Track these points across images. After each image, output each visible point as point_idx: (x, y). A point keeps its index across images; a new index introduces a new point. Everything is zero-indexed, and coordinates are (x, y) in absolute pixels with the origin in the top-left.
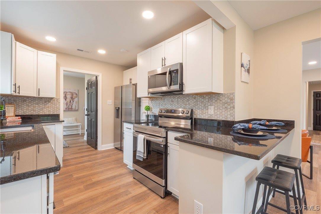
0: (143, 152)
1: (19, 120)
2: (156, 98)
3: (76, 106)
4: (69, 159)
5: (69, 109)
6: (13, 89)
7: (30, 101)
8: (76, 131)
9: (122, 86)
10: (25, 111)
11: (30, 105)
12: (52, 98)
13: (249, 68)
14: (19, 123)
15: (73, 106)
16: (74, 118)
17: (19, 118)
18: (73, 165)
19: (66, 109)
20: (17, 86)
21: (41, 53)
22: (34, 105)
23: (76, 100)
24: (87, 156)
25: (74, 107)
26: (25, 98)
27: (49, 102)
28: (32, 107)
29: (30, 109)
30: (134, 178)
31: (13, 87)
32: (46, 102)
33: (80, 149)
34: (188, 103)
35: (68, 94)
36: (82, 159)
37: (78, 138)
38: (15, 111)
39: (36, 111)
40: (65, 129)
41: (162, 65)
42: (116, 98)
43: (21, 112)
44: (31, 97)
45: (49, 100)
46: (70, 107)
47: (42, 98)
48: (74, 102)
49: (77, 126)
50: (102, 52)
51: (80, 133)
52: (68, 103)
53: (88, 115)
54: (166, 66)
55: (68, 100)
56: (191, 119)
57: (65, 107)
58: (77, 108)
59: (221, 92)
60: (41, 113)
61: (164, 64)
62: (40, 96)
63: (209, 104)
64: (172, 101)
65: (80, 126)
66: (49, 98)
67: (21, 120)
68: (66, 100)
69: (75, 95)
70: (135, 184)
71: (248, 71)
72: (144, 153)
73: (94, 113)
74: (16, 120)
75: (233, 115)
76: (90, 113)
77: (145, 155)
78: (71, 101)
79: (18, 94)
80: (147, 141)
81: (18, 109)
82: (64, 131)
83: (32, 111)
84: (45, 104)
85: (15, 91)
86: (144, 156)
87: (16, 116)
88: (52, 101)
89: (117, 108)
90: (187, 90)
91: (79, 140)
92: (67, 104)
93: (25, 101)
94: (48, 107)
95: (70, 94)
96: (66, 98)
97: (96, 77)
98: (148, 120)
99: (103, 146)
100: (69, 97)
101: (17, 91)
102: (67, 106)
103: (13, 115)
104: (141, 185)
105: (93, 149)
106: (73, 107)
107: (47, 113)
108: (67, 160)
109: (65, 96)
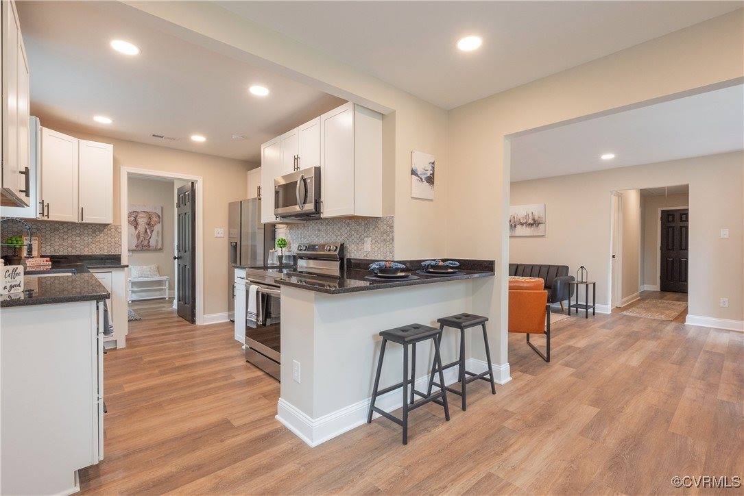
0: (255, 312)
1: (48, 263)
2: (296, 225)
3: (157, 242)
4: (140, 338)
5: (142, 247)
6: (39, 210)
7: (66, 230)
8: (158, 293)
9: (241, 202)
10: (57, 248)
11: (65, 237)
12: (106, 225)
13: (433, 174)
15: (151, 240)
16: (153, 266)
17: (47, 261)
18: (146, 345)
19: (137, 246)
20: (45, 204)
21: (84, 143)
22: (74, 237)
23: (158, 228)
25: (153, 242)
26: (57, 225)
27: (101, 232)
28: (70, 242)
29: (65, 244)
30: (247, 361)
31: (39, 206)
32: (94, 232)
33: (162, 323)
34: (339, 233)
35: (140, 215)
36: (163, 337)
37: (162, 305)
38: (41, 248)
39: (78, 249)
40: (135, 289)
41: (295, 168)
42: (231, 225)
43: (49, 251)
44: (67, 223)
45: (100, 228)
46: (146, 243)
47: (87, 225)
48: (155, 233)
49: (160, 283)
50: (198, 139)
51: (167, 296)
52: (141, 235)
53: (179, 258)
54: (301, 169)
55: (141, 228)
56: (342, 259)
57: (135, 241)
58: (159, 246)
59: (379, 215)
60: (86, 252)
61: (296, 167)
62: (84, 221)
63: (365, 234)
64: (319, 230)
65: (167, 282)
66: (100, 225)
67: (50, 263)
68: (136, 228)
69: (155, 219)
70: (247, 368)
71: (430, 180)
72: (258, 315)
73: (189, 254)
74: (43, 263)
75: (392, 252)
76: (182, 254)
77: (261, 319)
78: (148, 230)
79: (46, 218)
80: (263, 295)
81: (43, 245)
82: (133, 292)
83: (70, 249)
84: (94, 235)
85: (43, 214)
86: (257, 320)
87: (42, 256)
88: (106, 230)
89: (232, 244)
90: (328, 211)
91: (163, 309)
92: (138, 237)
93: (56, 230)
94: (99, 241)
95: (144, 215)
96: (137, 224)
97: (193, 183)
98: (281, 263)
99: (206, 316)
100: (142, 221)
101: (46, 213)
102: (138, 240)
103: (36, 254)
104: (255, 369)
105: (188, 323)
107: (97, 252)
108: (134, 339)
109: (135, 220)
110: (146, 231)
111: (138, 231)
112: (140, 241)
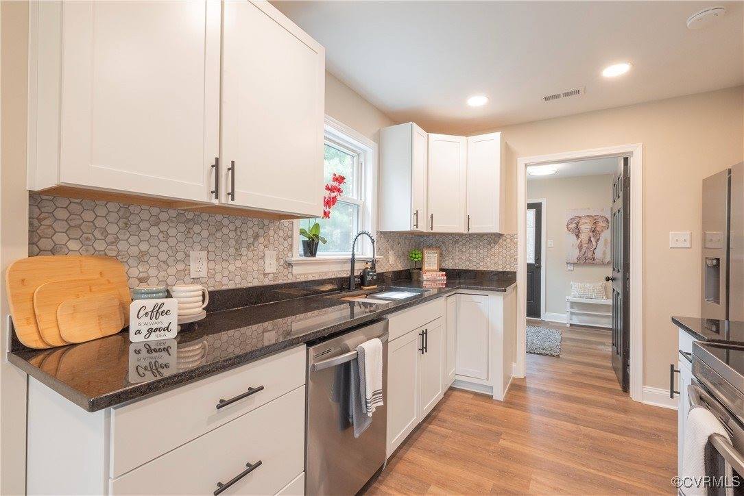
1: (442, 278)
3: (604, 253)
5: (585, 259)
6: (414, 222)
10: (456, 261)
11: (464, 250)
12: (501, 235)
14: (442, 284)
15: (596, 252)
17: (442, 275)
19: (579, 259)
22: (471, 249)
24: (580, 402)
25: (598, 254)
27: (496, 242)
28: (467, 255)
29: (464, 257)
32: (489, 243)
35: (583, 221)
38: (440, 260)
39: (474, 263)
40: (573, 310)
43: (449, 264)
45: (495, 238)
46: (589, 255)
48: (601, 242)
50: (616, 70)
52: (584, 246)
53: (612, 280)
55: (584, 236)
57: (577, 253)
58: (607, 259)
62: (471, 231)
67: (446, 278)
68: (577, 236)
69: (602, 224)
73: (621, 275)
74: (438, 278)
76: (616, 273)
78: (592, 239)
83: (467, 263)
84: (489, 247)
87: (441, 270)
88: (500, 241)
89: (709, 262)
92: (580, 247)
94: (494, 255)
95: (588, 220)
96: (579, 232)
97: (625, 160)
99: (648, 389)
100: (585, 228)
102: (580, 251)
103: (435, 267)
106: (596, 256)
109: (577, 227)
110: (590, 240)
111: (580, 240)
112: (583, 252)
